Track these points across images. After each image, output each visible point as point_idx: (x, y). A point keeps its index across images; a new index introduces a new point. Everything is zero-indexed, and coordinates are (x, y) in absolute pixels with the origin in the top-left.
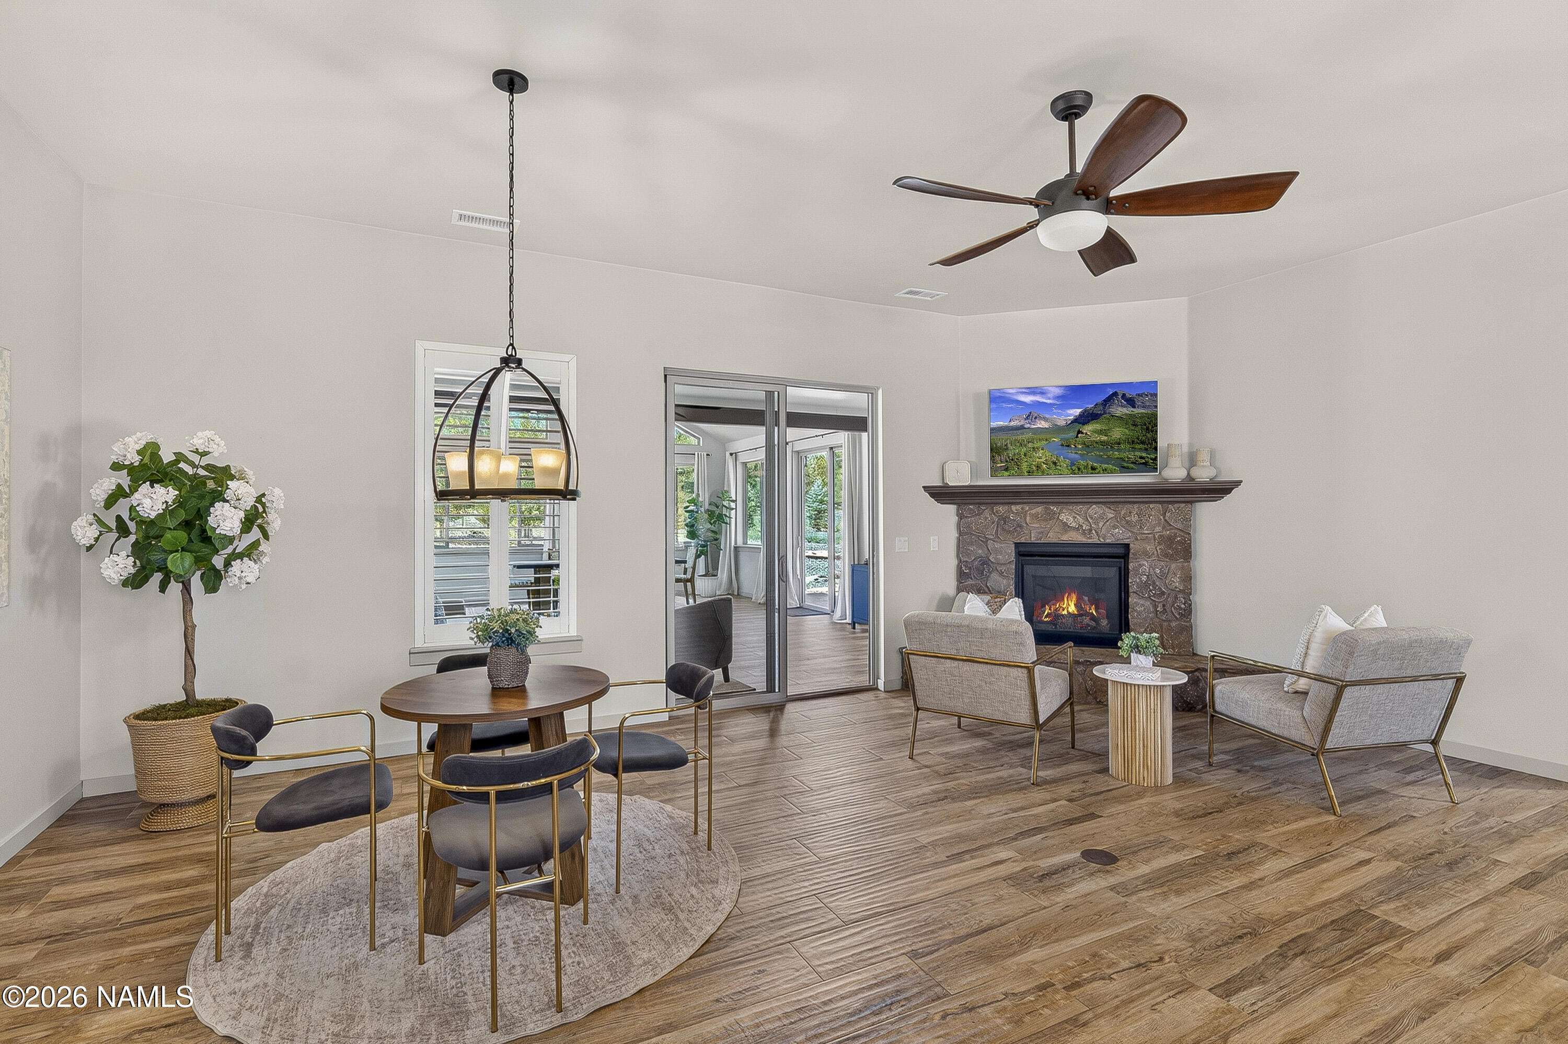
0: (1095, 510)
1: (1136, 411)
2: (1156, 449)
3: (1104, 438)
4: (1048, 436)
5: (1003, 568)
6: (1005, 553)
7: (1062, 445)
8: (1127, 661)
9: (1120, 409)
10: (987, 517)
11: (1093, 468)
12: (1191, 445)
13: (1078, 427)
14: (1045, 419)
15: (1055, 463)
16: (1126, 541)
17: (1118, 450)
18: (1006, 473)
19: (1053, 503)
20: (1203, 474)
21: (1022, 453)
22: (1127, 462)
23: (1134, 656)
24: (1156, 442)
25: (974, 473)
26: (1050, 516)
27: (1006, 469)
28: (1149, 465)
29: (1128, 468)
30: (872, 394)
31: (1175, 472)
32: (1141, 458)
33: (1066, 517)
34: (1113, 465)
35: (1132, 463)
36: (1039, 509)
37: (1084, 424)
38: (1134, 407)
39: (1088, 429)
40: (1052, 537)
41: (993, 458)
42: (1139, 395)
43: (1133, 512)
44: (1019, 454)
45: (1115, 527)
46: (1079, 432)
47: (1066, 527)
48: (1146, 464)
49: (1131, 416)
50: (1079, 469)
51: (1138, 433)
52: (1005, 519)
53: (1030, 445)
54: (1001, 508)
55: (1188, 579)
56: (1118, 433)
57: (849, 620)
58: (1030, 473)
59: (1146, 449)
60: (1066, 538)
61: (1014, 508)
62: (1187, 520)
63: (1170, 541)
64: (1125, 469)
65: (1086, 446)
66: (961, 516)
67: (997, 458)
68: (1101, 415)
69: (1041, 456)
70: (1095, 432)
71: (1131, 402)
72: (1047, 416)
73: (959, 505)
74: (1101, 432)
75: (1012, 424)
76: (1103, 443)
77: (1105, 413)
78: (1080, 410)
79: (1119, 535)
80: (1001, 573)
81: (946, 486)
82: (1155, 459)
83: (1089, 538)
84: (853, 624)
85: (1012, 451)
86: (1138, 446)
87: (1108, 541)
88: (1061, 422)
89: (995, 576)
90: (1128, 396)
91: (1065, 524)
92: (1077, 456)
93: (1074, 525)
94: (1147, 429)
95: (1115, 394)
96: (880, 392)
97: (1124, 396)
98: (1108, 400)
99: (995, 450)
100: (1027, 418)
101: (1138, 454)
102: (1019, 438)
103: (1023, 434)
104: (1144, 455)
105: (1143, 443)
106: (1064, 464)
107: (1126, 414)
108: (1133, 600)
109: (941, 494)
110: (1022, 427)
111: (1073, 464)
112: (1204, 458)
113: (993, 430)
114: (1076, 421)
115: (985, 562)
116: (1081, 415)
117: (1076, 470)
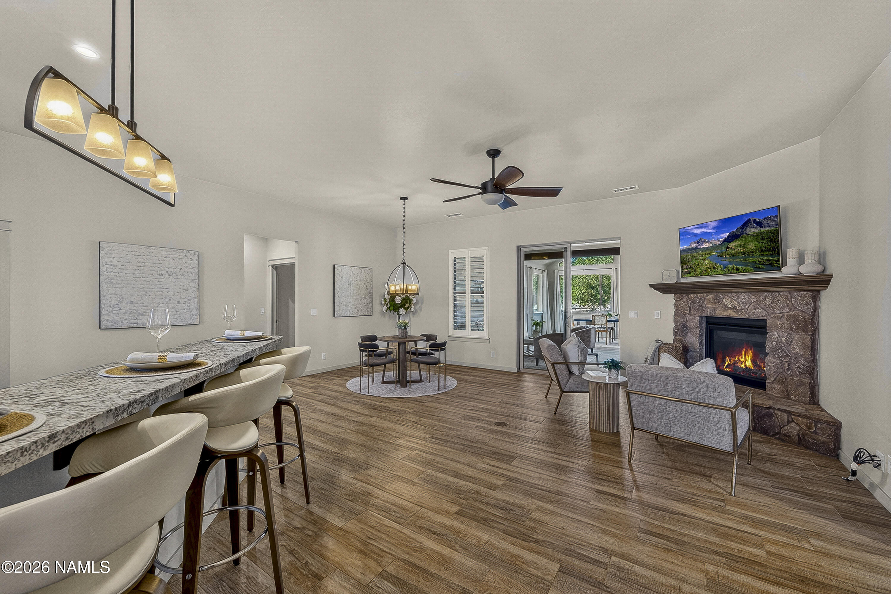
0: (743, 296)
1: (763, 229)
2: (779, 253)
3: (743, 250)
4: (710, 252)
5: (694, 331)
6: (695, 322)
7: (718, 256)
9: (752, 230)
10: (685, 300)
11: (737, 269)
12: (819, 248)
13: (727, 244)
14: (708, 242)
15: (714, 268)
16: (765, 318)
17: (753, 257)
18: (689, 275)
19: (719, 293)
20: (810, 270)
21: (697, 263)
22: (759, 264)
24: (778, 250)
26: (718, 301)
27: (689, 273)
28: (776, 266)
29: (759, 268)
31: (790, 270)
32: (768, 260)
33: (726, 301)
34: (749, 266)
35: (762, 264)
36: (711, 296)
37: (730, 242)
38: (762, 227)
39: (732, 245)
40: (720, 313)
41: (682, 267)
42: (764, 218)
43: (767, 298)
44: (695, 264)
45: (756, 308)
46: (728, 247)
47: (726, 308)
48: (771, 264)
49: (760, 233)
50: (728, 270)
51: (765, 244)
52: (694, 302)
53: (701, 258)
54: (692, 296)
55: (806, 347)
56: (752, 245)
58: (701, 275)
59: (771, 255)
60: (726, 314)
61: (699, 295)
62: (808, 303)
63: (794, 318)
64: (757, 269)
65: (733, 256)
66: (676, 300)
67: (685, 266)
68: (740, 235)
69: (707, 264)
70: (737, 246)
71: (760, 224)
72: (709, 240)
73: (675, 294)
74: (741, 246)
75: (691, 246)
76: (743, 253)
77: (743, 234)
78: (728, 234)
79: (759, 313)
80: (695, 334)
81: (662, 284)
82: (779, 261)
83: (740, 315)
85: (692, 262)
86: (765, 253)
87: (752, 317)
88: (717, 243)
89: (690, 335)
90: (757, 220)
91: (726, 305)
92: (727, 262)
93: (730, 306)
94: (772, 240)
95: (749, 220)
97: (755, 221)
98: (745, 225)
99: (683, 262)
100: (699, 242)
101: (766, 258)
102: (695, 254)
103: (696, 252)
104: (770, 258)
105: (770, 250)
106: (720, 268)
107: (757, 233)
108: (768, 358)
109: (663, 288)
110: (696, 248)
111: (725, 268)
112: (810, 258)
113: (682, 251)
114: (725, 241)
115: (685, 327)
116: (729, 237)
117: (727, 271)
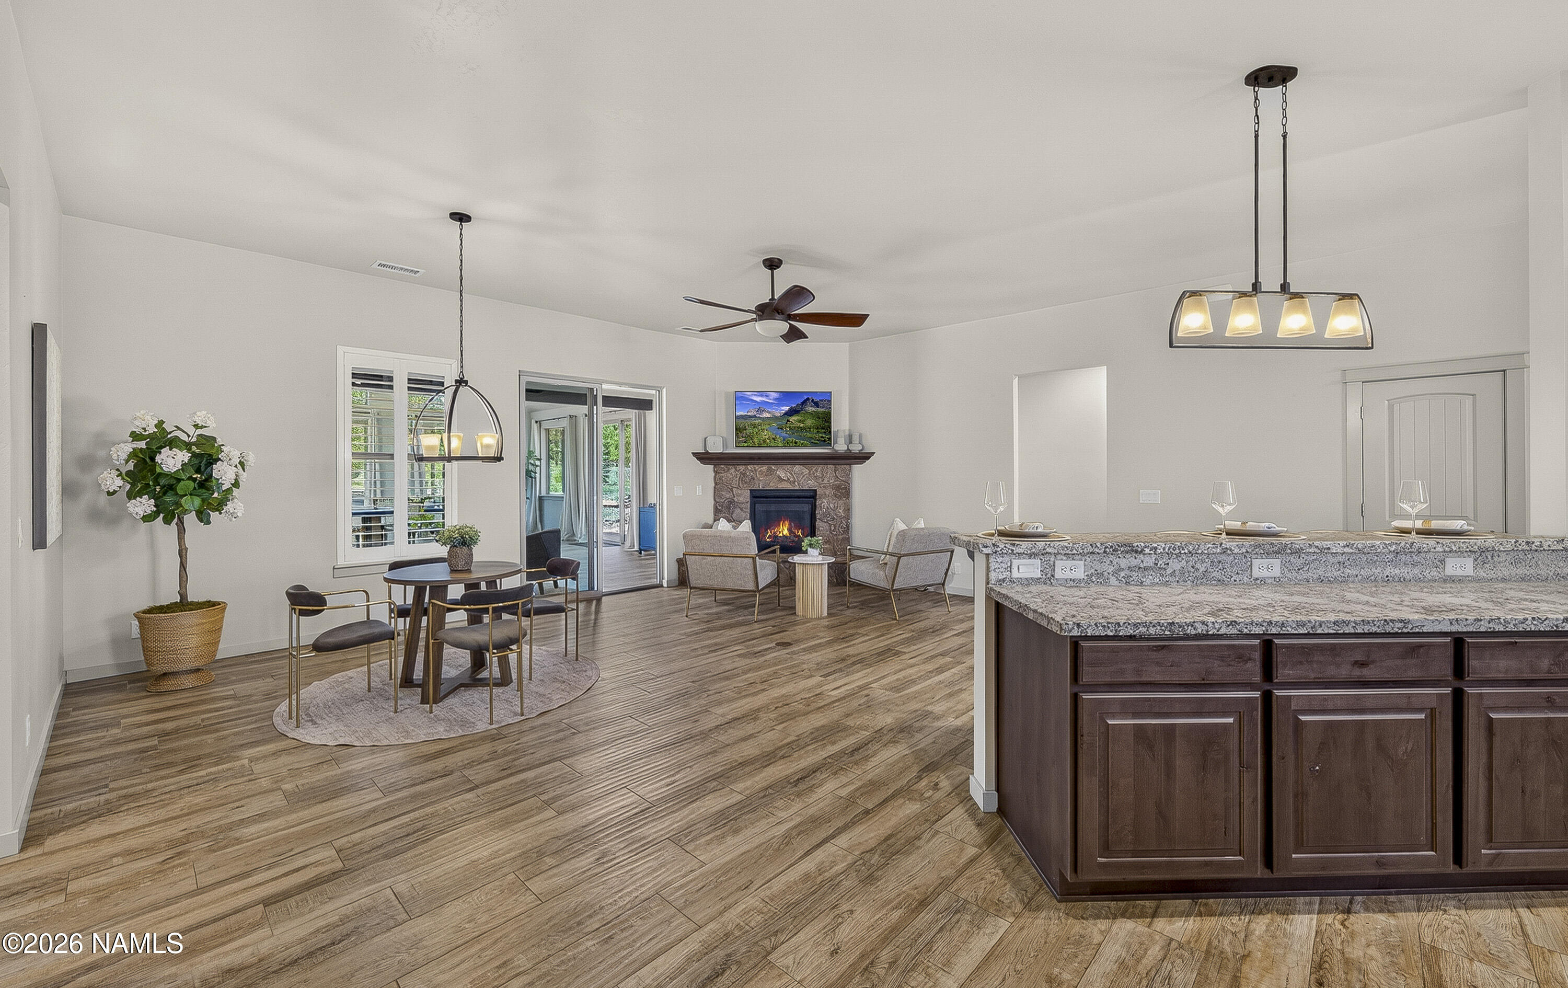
0: (797, 468)
1: (819, 409)
2: (830, 432)
3: (802, 425)
4: (770, 422)
5: (743, 505)
6: (744, 497)
8: (806, 552)
9: (810, 408)
10: (732, 474)
11: (796, 443)
12: (849, 430)
13: (787, 417)
14: (769, 412)
15: (773, 439)
16: (815, 488)
17: (810, 432)
18: (745, 445)
19: (773, 465)
20: (856, 448)
21: (755, 433)
22: (815, 440)
23: (809, 549)
24: (830, 429)
25: (725, 445)
26: (771, 473)
27: (745, 443)
28: (827, 442)
29: (815, 443)
30: (659, 391)
31: (841, 446)
32: (822, 437)
33: (781, 473)
34: (807, 441)
35: (817, 440)
36: (765, 468)
37: (790, 416)
38: (818, 407)
39: (793, 419)
40: (773, 485)
41: (736, 435)
42: (822, 401)
43: (818, 471)
44: (752, 433)
45: (808, 479)
46: (788, 421)
47: (781, 480)
48: (825, 441)
49: (817, 412)
50: (788, 443)
51: (820, 423)
52: (744, 474)
53: (759, 428)
54: (742, 468)
55: (848, 510)
56: (809, 422)
57: (636, 548)
58: (759, 445)
59: (825, 432)
60: (779, 486)
61: (749, 467)
62: (848, 475)
63: (838, 488)
64: (814, 444)
65: (792, 429)
66: (716, 472)
67: (740, 436)
68: (800, 411)
69: (766, 434)
70: (797, 421)
71: (816, 404)
72: (770, 410)
73: (715, 465)
74: (800, 421)
75: (749, 414)
76: (801, 428)
77: (802, 410)
78: (788, 408)
79: (811, 484)
80: (741, 509)
81: (707, 453)
82: (830, 438)
83: (794, 486)
84: (640, 551)
85: (749, 431)
86: (821, 431)
87: (804, 488)
88: (778, 414)
89: (738, 511)
90: (815, 400)
91: (780, 478)
93: (785, 478)
94: (826, 420)
95: (808, 399)
96: (664, 390)
97: (812, 400)
98: (804, 402)
99: (738, 430)
100: (758, 411)
101: (820, 435)
102: (753, 422)
103: (755, 420)
104: (824, 436)
105: (823, 429)
106: (779, 440)
107: (814, 411)
108: (818, 523)
109: (704, 457)
110: (755, 416)
111: (784, 440)
112: (856, 439)
113: (737, 417)
114: (785, 414)
115: (731, 502)
116: (789, 410)
117: (786, 444)
